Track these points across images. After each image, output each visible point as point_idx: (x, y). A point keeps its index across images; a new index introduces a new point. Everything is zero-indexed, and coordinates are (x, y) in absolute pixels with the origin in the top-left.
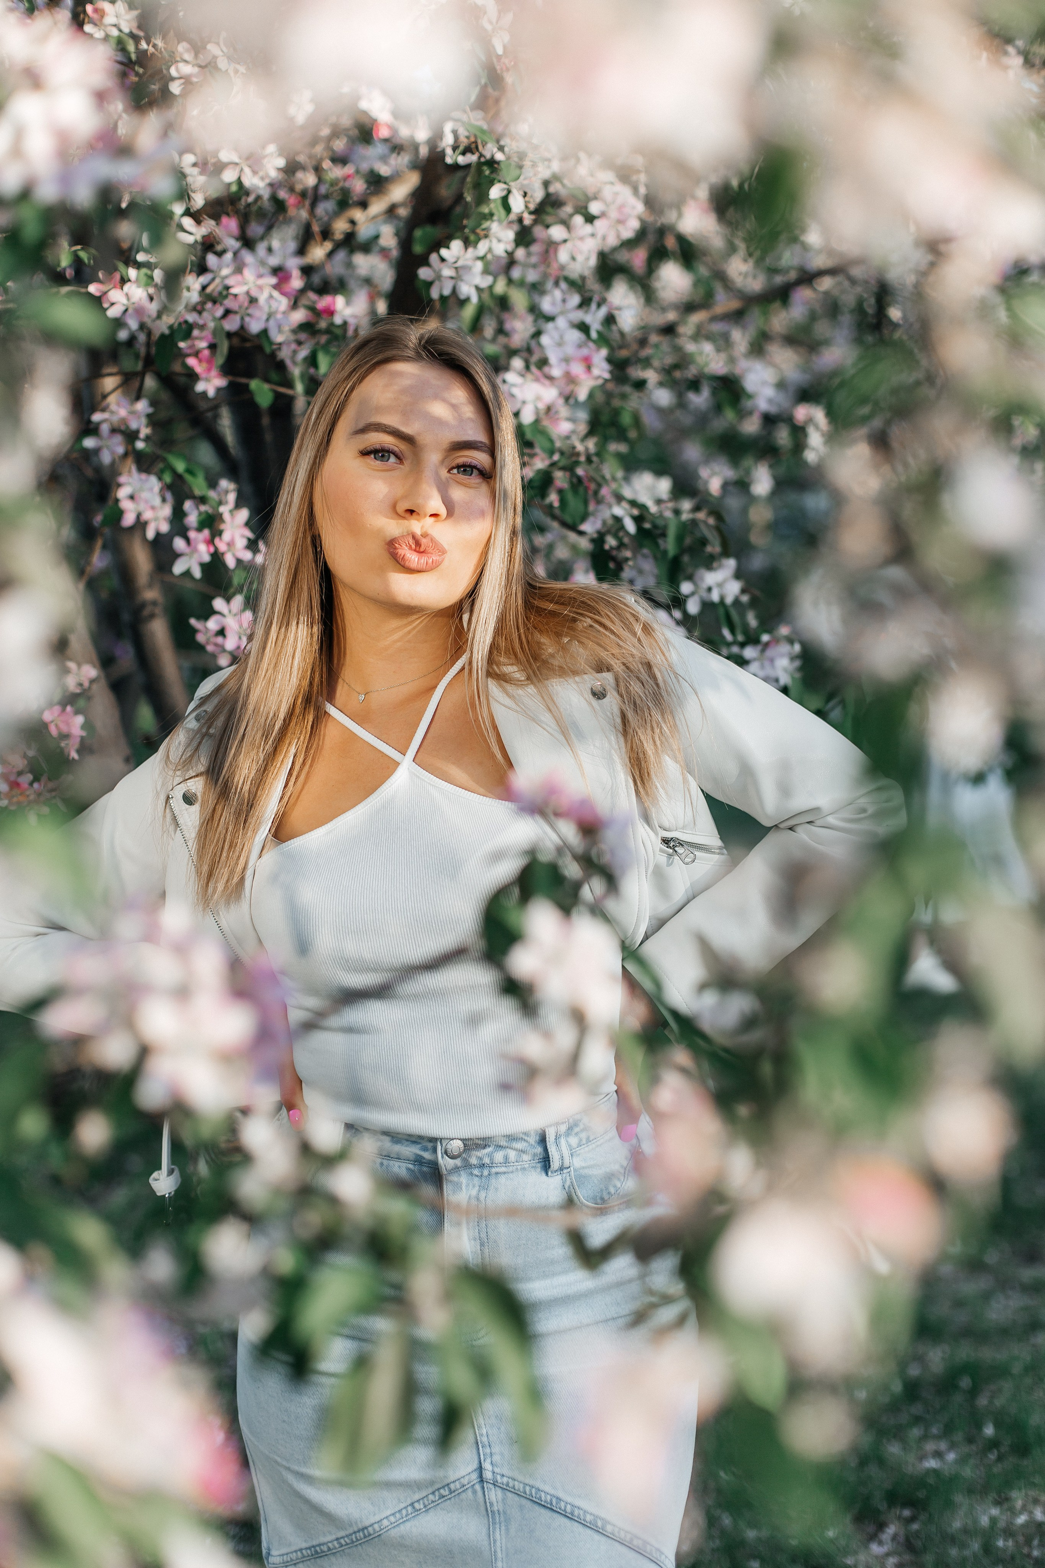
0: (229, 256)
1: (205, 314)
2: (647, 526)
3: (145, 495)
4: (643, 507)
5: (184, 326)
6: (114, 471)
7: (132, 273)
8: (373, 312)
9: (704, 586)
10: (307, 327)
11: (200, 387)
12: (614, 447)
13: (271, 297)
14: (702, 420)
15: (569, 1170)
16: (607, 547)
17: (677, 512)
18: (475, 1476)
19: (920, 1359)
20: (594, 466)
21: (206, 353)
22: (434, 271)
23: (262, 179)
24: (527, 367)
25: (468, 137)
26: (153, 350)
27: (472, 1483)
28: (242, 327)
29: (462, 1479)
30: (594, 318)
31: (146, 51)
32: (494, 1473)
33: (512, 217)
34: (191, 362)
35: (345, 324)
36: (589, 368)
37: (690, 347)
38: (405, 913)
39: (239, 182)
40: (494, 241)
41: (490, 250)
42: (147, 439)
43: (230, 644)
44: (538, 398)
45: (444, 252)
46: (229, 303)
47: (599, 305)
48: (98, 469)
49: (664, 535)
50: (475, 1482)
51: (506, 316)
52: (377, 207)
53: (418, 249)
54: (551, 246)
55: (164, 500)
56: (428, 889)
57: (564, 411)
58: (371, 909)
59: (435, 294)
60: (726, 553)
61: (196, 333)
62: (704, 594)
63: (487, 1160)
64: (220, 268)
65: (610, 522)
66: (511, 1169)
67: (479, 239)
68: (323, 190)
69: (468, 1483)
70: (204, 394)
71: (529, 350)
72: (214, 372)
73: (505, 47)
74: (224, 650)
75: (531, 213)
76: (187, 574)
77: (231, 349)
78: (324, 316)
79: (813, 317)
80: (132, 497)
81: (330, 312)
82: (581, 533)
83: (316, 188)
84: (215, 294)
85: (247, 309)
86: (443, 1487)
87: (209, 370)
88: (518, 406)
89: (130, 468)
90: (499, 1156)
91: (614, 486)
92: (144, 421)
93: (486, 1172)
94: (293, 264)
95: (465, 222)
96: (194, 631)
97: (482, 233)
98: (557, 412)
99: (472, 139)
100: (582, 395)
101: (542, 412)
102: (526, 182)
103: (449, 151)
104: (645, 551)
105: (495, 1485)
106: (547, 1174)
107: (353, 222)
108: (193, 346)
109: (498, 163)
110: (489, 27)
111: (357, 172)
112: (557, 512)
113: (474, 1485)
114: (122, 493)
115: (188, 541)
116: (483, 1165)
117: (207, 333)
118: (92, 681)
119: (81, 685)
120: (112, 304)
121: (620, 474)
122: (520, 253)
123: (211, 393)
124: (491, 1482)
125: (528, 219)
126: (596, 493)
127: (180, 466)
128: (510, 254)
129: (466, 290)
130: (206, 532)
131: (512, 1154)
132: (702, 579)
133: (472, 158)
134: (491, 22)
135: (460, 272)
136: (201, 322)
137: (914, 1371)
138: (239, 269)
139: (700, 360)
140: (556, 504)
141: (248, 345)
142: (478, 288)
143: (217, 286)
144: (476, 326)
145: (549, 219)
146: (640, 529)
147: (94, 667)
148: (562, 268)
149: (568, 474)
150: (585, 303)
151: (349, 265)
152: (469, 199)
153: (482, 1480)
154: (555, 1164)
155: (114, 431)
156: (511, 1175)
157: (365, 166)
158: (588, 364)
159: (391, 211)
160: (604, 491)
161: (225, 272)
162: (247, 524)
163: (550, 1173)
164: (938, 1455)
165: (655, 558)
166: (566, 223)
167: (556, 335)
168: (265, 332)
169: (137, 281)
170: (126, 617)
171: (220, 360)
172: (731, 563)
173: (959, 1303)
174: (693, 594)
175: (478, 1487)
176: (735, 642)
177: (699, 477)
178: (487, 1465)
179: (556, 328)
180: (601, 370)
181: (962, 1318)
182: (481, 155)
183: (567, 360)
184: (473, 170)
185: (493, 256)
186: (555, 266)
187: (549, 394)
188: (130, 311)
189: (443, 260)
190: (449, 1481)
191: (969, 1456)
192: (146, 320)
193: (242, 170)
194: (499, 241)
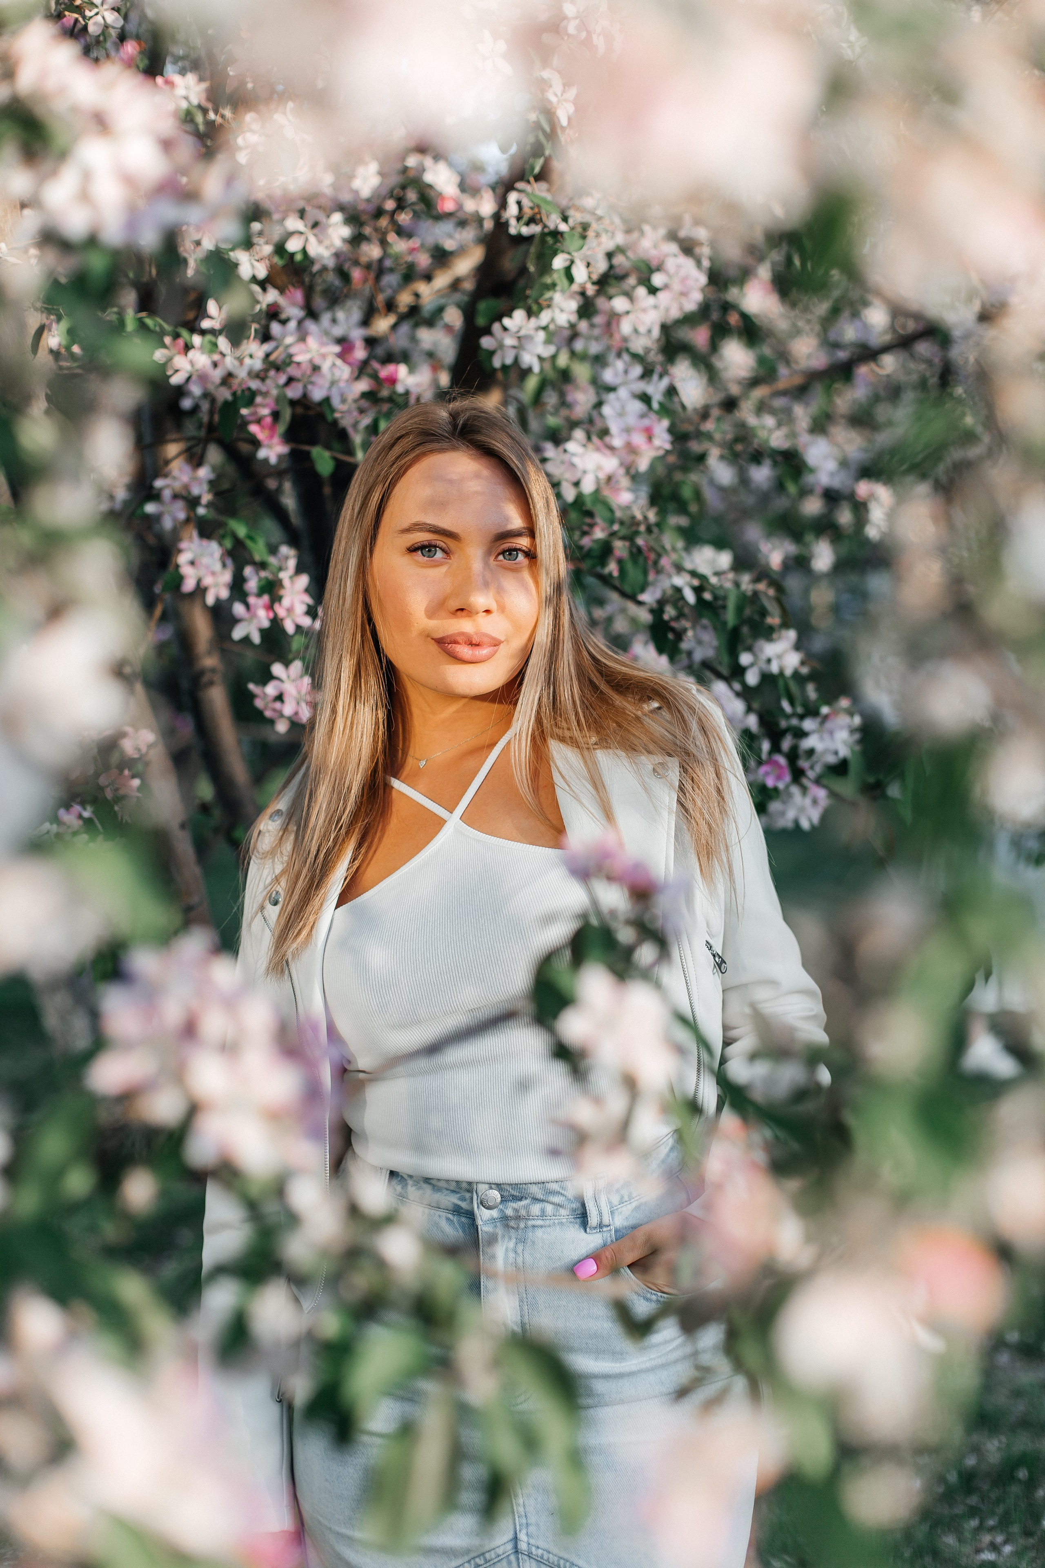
0: (292, 325)
1: (269, 382)
2: (707, 596)
3: (205, 560)
4: (702, 578)
5: (247, 393)
6: (176, 536)
7: (197, 340)
8: (435, 382)
9: (763, 657)
10: (370, 396)
11: (262, 454)
12: (677, 520)
13: (334, 365)
14: (764, 498)
15: (609, 1228)
16: (666, 617)
17: (737, 585)
18: (509, 1546)
19: (976, 1449)
20: (654, 536)
21: (269, 420)
22: (496, 340)
23: (327, 248)
24: (589, 438)
25: (532, 208)
26: (216, 418)
27: (507, 1554)
28: (305, 396)
29: (497, 1549)
30: (656, 389)
31: (214, 121)
32: (529, 1544)
33: (575, 287)
34: (254, 428)
35: (407, 393)
36: (650, 438)
37: (752, 420)
38: (446, 960)
39: (304, 251)
40: (557, 311)
41: (553, 320)
42: (209, 505)
43: (288, 709)
44: (599, 468)
45: (506, 321)
46: (292, 371)
47: (661, 376)
48: (160, 537)
49: (724, 607)
50: (510, 1552)
51: (568, 388)
52: (442, 280)
53: (481, 321)
54: (614, 318)
55: (224, 566)
56: (468, 934)
57: (625, 482)
58: (412, 961)
59: (497, 363)
60: (785, 625)
61: (259, 400)
62: (763, 665)
63: (523, 1212)
64: (284, 336)
65: (670, 592)
66: (548, 1222)
67: (541, 309)
68: (388, 263)
69: (503, 1554)
70: (266, 461)
71: (591, 421)
72: (276, 440)
73: (569, 119)
74: (282, 715)
75: (594, 283)
76: (246, 640)
77: (294, 417)
78: (386, 385)
79: (876, 399)
80: (192, 563)
81: (392, 381)
82: (640, 603)
83: (381, 261)
84: (279, 362)
85: (310, 376)
86: (478, 1556)
87: (271, 437)
88: (578, 475)
89: (191, 534)
90: (536, 1209)
91: (674, 556)
92: (205, 487)
93: (522, 1225)
94: (357, 335)
95: (528, 292)
96: (252, 696)
97: (544, 303)
98: (617, 482)
99: (536, 210)
100: (643, 465)
101: (603, 482)
102: (589, 253)
103: (513, 222)
104: (705, 621)
105: (529, 1556)
106: (586, 1231)
107: (417, 295)
108: (255, 413)
109: (561, 234)
110: (554, 99)
111: (422, 245)
112: (617, 583)
113: (509, 1555)
114: (183, 559)
115: (248, 606)
116: (520, 1217)
117: (269, 400)
118: (150, 746)
119: (139, 750)
120: (177, 371)
121: (680, 544)
122: (583, 326)
123: (273, 460)
124: (526, 1553)
125: (591, 290)
126: (656, 563)
127: (241, 531)
128: (573, 326)
129: (528, 359)
130: (266, 598)
131: (549, 1208)
132: (762, 650)
133: (536, 229)
134: (556, 95)
135: (522, 341)
136: (264, 389)
137: (971, 1461)
138: (302, 338)
139: (762, 434)
140: (616, 574)
141: (311, 413)
142: (540, 358)
143: (280, 355)
144: (538, 398)
145: (611, 291)
146: (700, 600)
147: (152, 731)
148: (625, 340)
149: (627, 544)
150: (647, 374)
151: (413, 339)
152: (532, 268)
153: (517, 1551)
154: (593, 1220)
155: (176, 496)
156: (548, 1229)
157: (430, 240)
158: (649, 434)
159: (455, 285)
160: (665, 562)
161: (289, 340)
162: (307, 590)
163: (588, 1230)
164: (994, 1547)
165: (715, 628)
166: (629, 295)
167: (617, 405)
168: (327, 400)
169: (202, 348)
170: (185, 684)
171: (281, 428)
172: (791, 635)
173: (1017, 1393)
174: (752, 665)
175: (512, 1558)
176: (794, 714)
177: (760, 551)
178: (522, 1536)
179: (618, 399)
180: (662, 440)
181: (1020, 1407)
182: (545, 226)
183: (628, 430)
184: (536, 241)
185: (556, 326)
186: (617, 337)
187: (610, 464)
188: (194, 378)
189: (505, 329)
190: (484, 1550)
191: (1026, 1548)
192: (211, 388)
193: (307, 240)
194: (562, 311)
